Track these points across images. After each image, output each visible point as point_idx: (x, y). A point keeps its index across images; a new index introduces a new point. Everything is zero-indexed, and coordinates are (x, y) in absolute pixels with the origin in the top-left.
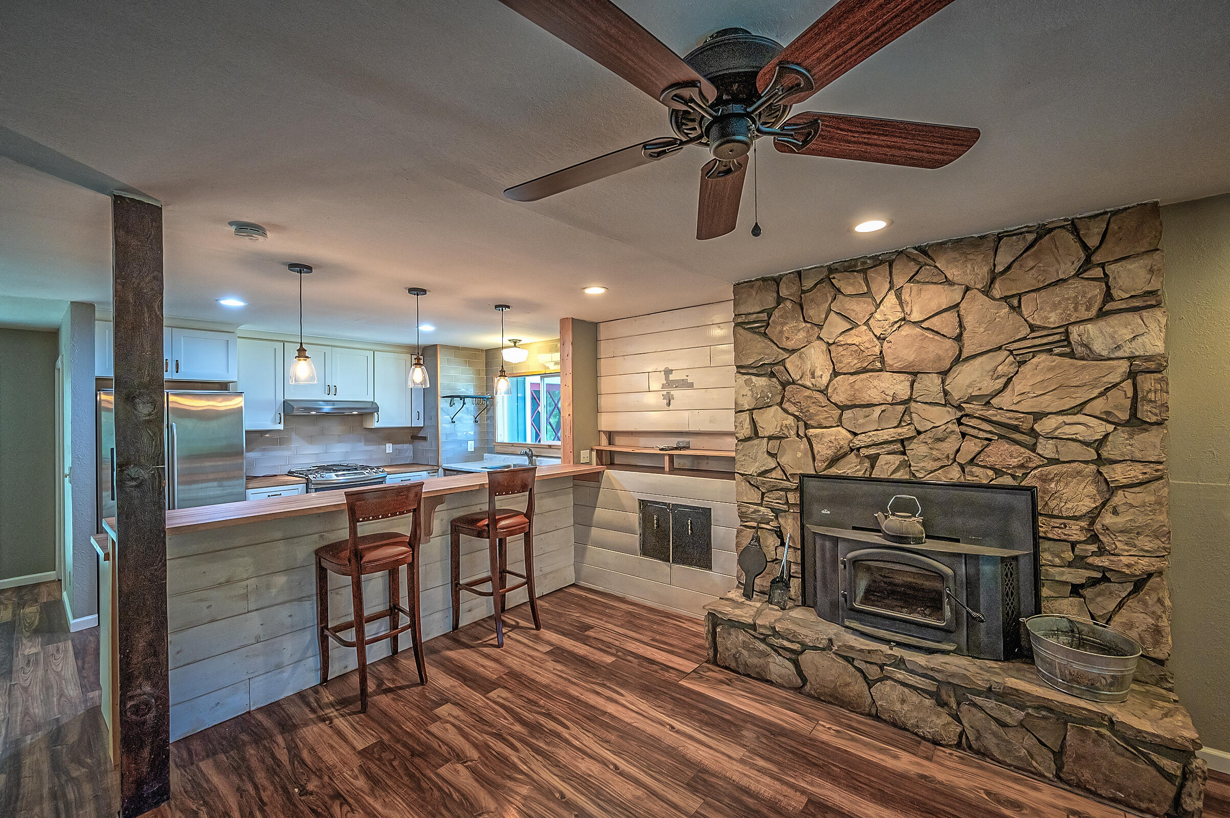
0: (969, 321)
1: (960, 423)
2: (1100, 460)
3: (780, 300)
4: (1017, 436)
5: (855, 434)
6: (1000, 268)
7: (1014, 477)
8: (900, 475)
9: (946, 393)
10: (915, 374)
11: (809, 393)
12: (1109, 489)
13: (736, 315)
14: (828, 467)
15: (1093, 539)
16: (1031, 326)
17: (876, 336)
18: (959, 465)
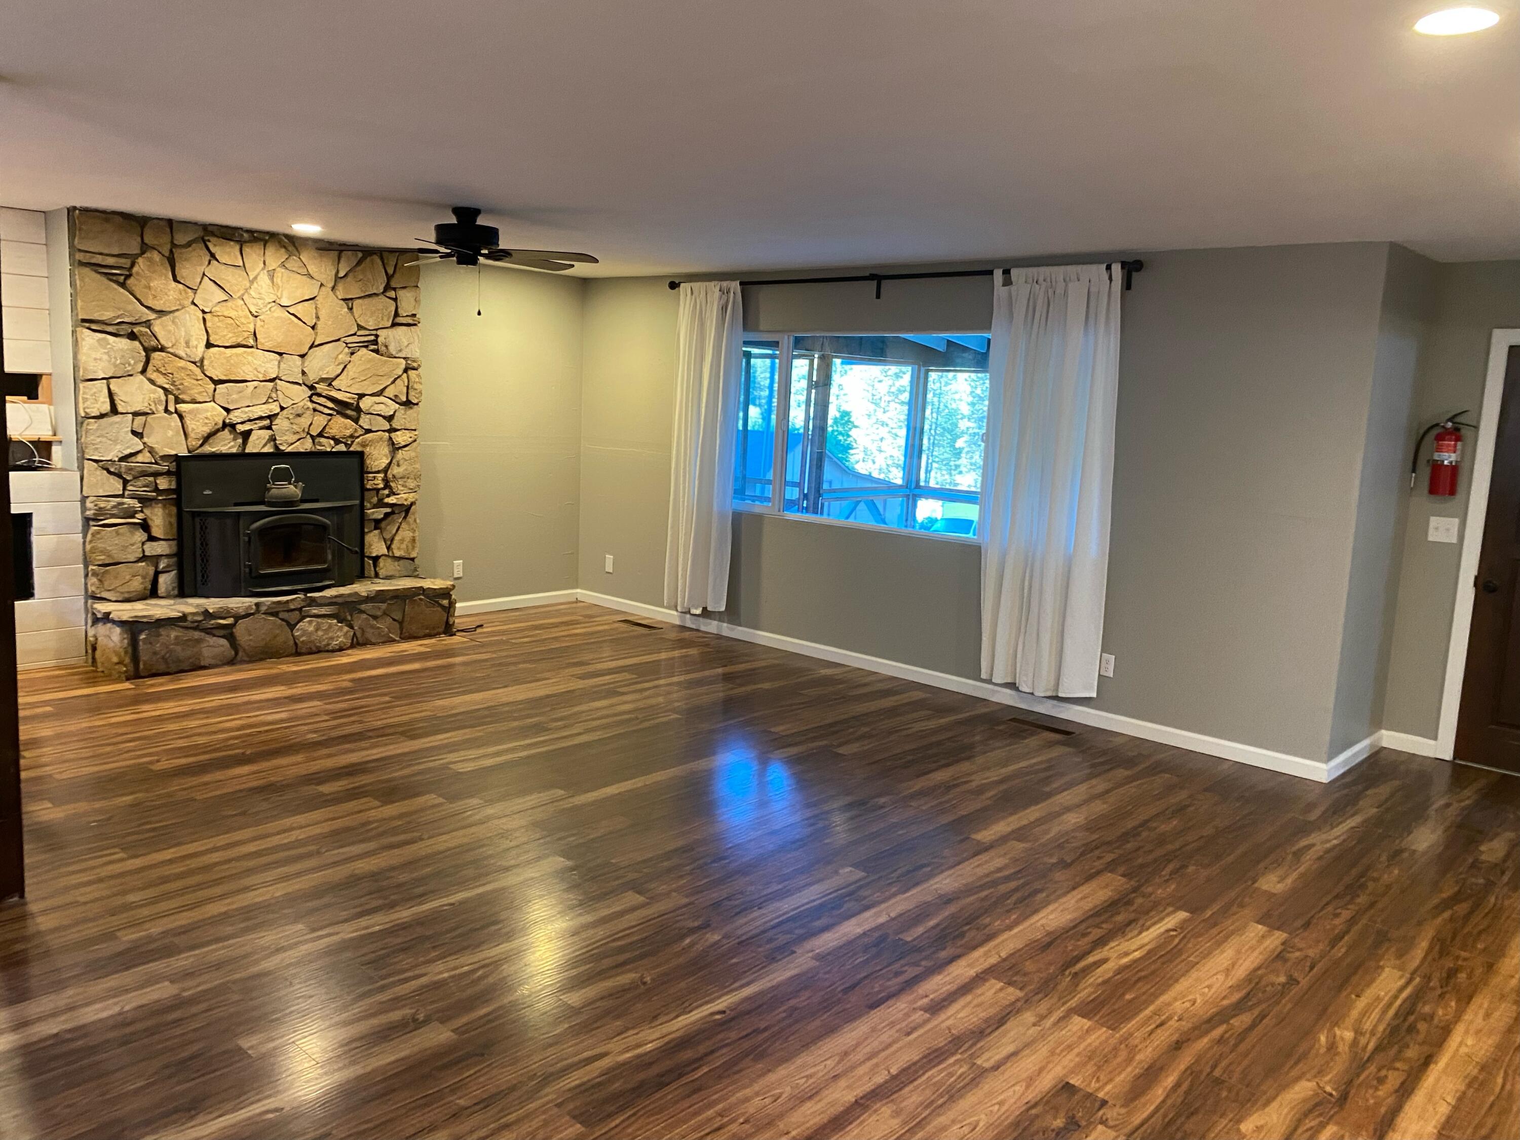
0: (322, 314)
1: (312, 401)
2: (392, 430)
3: (145, 248)
4: (349, 412)
5: (228, 411)
6: (341, 274)
7: (346, 444)
8: (269, 449)
9: (303, 373)
10: (280, 354)
11: (182, 363)
12: (395, 448)
13: (80, 251)
14: (201, 445)
15: (387, 485)
16: (358, 325)
17: (251, 312)
18: (312, 436)
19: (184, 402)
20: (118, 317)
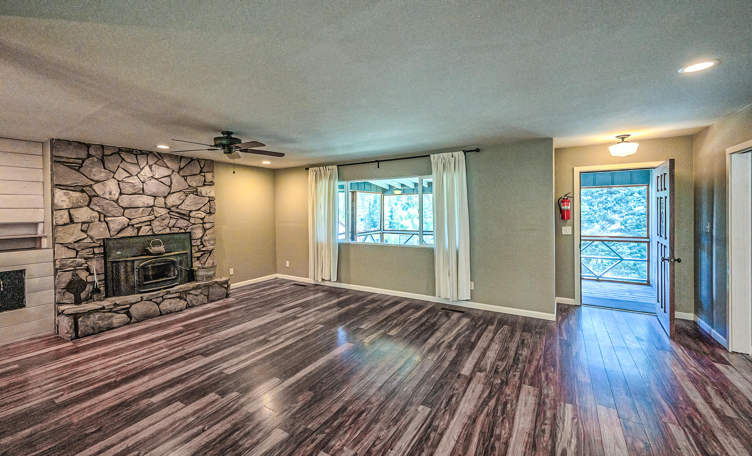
0: (174, 181)
1: (169, 214)
2: (204, 223)
3: (89, 156)
4: (185, 217)
5: (130, 219)
6: (182, 167)
7: (185, 229)
8: (150, 233)
9: (165, 204)
10: (155, 197)
11: (108, 201)
12: (205, 230)
13: (55, 156)
14: (117, 234)
15: (202, 244)
16: (189, 185)
17: (141, 181)
18: (169, 227)
19: (108, 217)
20: (75, 183)
